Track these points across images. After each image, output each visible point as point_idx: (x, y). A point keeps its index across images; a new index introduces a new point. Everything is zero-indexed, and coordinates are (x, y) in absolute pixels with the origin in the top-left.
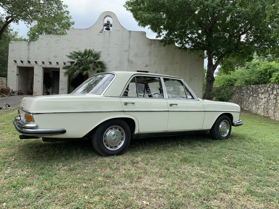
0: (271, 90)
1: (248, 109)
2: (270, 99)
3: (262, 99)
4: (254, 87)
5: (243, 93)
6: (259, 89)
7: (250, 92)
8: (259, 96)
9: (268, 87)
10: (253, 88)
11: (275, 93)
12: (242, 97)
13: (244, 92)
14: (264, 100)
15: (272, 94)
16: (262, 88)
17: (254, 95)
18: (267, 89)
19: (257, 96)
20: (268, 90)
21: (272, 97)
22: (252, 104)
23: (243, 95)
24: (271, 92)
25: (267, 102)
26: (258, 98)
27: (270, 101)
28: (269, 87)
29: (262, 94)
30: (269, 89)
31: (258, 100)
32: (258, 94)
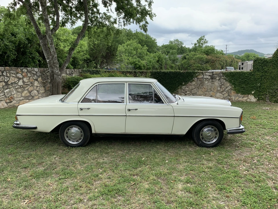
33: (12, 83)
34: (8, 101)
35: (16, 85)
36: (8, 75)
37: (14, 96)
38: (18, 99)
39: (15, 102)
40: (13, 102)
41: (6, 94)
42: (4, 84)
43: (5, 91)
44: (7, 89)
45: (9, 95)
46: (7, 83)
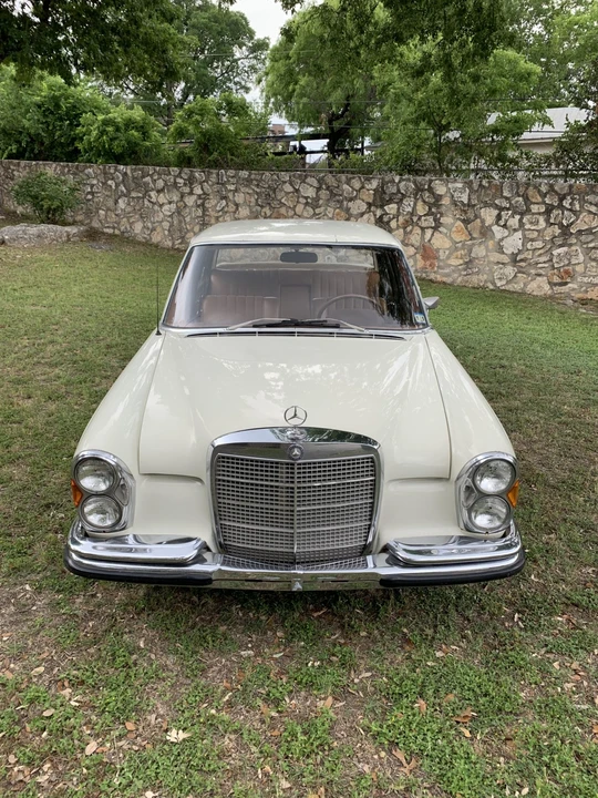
0: (185, 184)
1: (117, 232)
2: (186, 206)
3: (161, 206)
4: (129, 172)
5: (92, 186)
6: (148, 179)
7: (117, 185)
8: (150, 196)
9: (177, 176)
10: (126, 174)
11: (198, 191)
12: (90, 197)
13: (95, 182)
14: (166, 207)
15: (191, 193)
16: (156, 177)
17: (134, 194)
18: (172, 180)
19: (143, 198)
20: (175, 183)
21: (190, 200)
22: (128, 218)
23: (92, 193)
24: (187, 190)
25: (179, 213)
26: (146, 202)
27: (188, 210)
28: (179, 176)
29: (159, 192)
30: (179, 180)
31: (148, 208)
32: (147, 192)
33: (580, 232)
34: (556, 279)
35: (591, 237)
36: (577, 207)
37: (574, 270)
38: (585, 280)
39: (576, 286)
40: (570, 285)
41: (554, 261)
42: (558, 231)
43: (555, 252)
44: (561, 246)
45: (562, 264)
46: (565, 231)
